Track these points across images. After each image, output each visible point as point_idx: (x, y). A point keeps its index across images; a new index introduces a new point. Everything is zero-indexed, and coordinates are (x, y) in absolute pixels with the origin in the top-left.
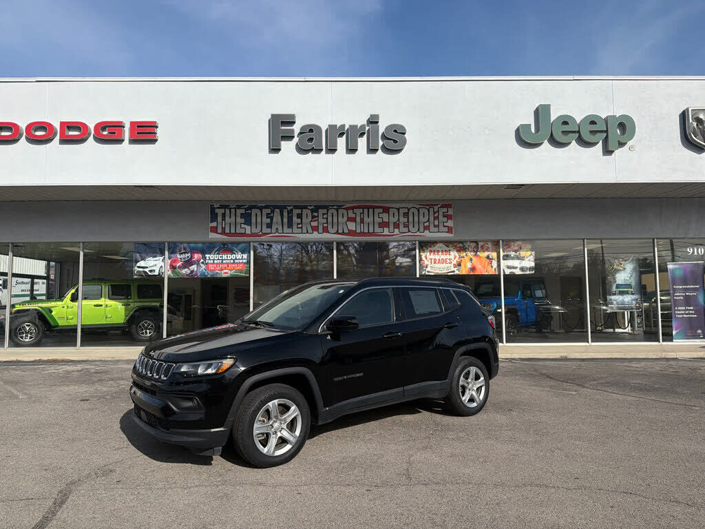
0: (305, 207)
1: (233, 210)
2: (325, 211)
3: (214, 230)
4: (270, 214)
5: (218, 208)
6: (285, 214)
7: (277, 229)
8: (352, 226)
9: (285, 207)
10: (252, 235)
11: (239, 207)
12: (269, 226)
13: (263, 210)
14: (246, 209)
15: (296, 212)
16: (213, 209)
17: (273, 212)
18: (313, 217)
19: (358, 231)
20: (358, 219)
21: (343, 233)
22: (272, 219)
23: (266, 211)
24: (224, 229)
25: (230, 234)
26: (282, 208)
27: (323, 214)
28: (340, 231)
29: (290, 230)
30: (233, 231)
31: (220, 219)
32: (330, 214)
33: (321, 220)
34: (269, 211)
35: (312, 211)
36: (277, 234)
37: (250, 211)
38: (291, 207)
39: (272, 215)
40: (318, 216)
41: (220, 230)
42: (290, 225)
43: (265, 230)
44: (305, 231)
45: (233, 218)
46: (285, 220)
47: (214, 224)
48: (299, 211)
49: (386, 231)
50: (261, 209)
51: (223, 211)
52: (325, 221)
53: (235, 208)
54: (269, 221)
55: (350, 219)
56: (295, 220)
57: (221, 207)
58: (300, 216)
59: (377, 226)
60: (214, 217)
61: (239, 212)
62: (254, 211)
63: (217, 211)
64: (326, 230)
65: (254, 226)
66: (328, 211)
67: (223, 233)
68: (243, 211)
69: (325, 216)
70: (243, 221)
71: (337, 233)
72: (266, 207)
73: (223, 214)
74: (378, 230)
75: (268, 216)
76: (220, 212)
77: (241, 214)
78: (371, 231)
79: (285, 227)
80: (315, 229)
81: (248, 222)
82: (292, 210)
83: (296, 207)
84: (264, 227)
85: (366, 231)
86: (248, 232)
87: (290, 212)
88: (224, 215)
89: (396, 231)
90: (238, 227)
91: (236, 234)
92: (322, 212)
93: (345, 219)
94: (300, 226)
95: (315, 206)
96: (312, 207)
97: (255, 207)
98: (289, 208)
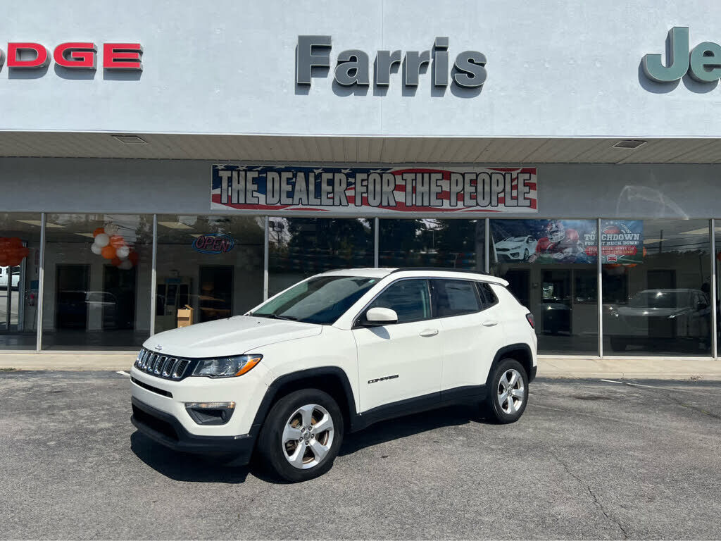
0: (339, 171)
1: (242, 174)
2: (364, 176)
3: (217, 199)
4: (292, 179)
5: (222, 170)
6: (312, 179)
7: (301, 199)
8: (400, 197)
9: (311, 170)
10: (268, 207)
11: (250, 169)
12: (290, 194)
13: (283, 174)
14: (260, 172)
15: (326, 176)
16: (216, 172)
17: (295, 176)
18: (349, 184)
19: (409, 204)
20: (409, 188)
21: (389, 207)
22: (294, 185)
23: (285, 175)
24: (230, 198)
25: (238, 205)
26: (307, 172)
27: (363, 180)
28: (385, 203)
29: (318, 201)
30: (242, 201)
31: (225, 184)
32: (371, 180)
33: (359, 188)
34: (290, 175)
35: (348, 176)
36: (300, 206)
37: (264, 175)
38: (320, 171)
39: (294, 180)
40: (355, 183)
41: (224, 200)
42: (318, 193)
43: (285, 200)
44: (337, 202)
45: (242, 182)
46: (312, 187)
47: (217, 191)
48: (330, 176)
49: (446, 204)
50: (279, 171)
51: (228, 174)
52: (364, 189)
53: (244, 170)
54: (289, 188)
55: (398, 188)
56: (325, 187)
57: (228, 168)
58: (331, 182)
59: (433, 197)
60: (217, 182)
61: (251, 175)
62: (270, 175)
63: (221, 174)
64: (365, 202)
65: (270, 195)
66: (368, 176)
67: (229, 203)
68: (256, 175)
69: (365, 183)
70: (255, 187)
71: (380, 206)
72: (287, 170)
73: (228, 178)
74: (434, 202)
75: (289, 181)
76: (225, 175)
77: (253, 178)
78: (426, 203)
79: (312, 196)
80: (351, 200)
81: (262, 189)
82: (320, 174)
83: (326, 171)
84: (284, 195)
85: (419, 203)
86: (262, 202)
87: (318, 177)
88: (230, 179)
89: (460, 204)
90: (249, 195)
91: (246, 206)
92: (360, 176)
93: (392, 187)
94: (330, 196)
95: (351, 169)
96: (347, 171)
97: (271, 169)
98: (317, 172)
